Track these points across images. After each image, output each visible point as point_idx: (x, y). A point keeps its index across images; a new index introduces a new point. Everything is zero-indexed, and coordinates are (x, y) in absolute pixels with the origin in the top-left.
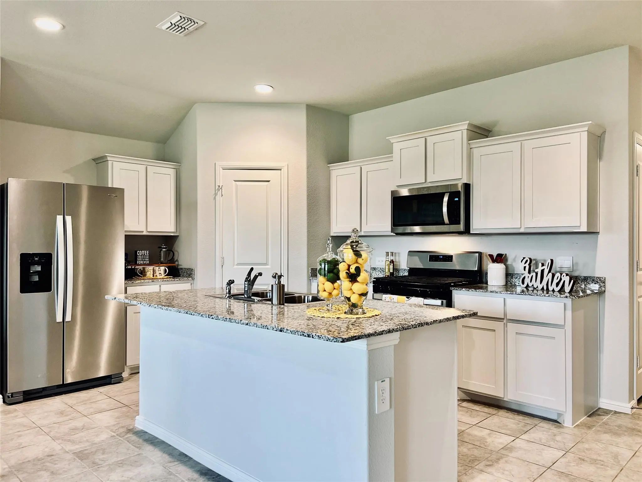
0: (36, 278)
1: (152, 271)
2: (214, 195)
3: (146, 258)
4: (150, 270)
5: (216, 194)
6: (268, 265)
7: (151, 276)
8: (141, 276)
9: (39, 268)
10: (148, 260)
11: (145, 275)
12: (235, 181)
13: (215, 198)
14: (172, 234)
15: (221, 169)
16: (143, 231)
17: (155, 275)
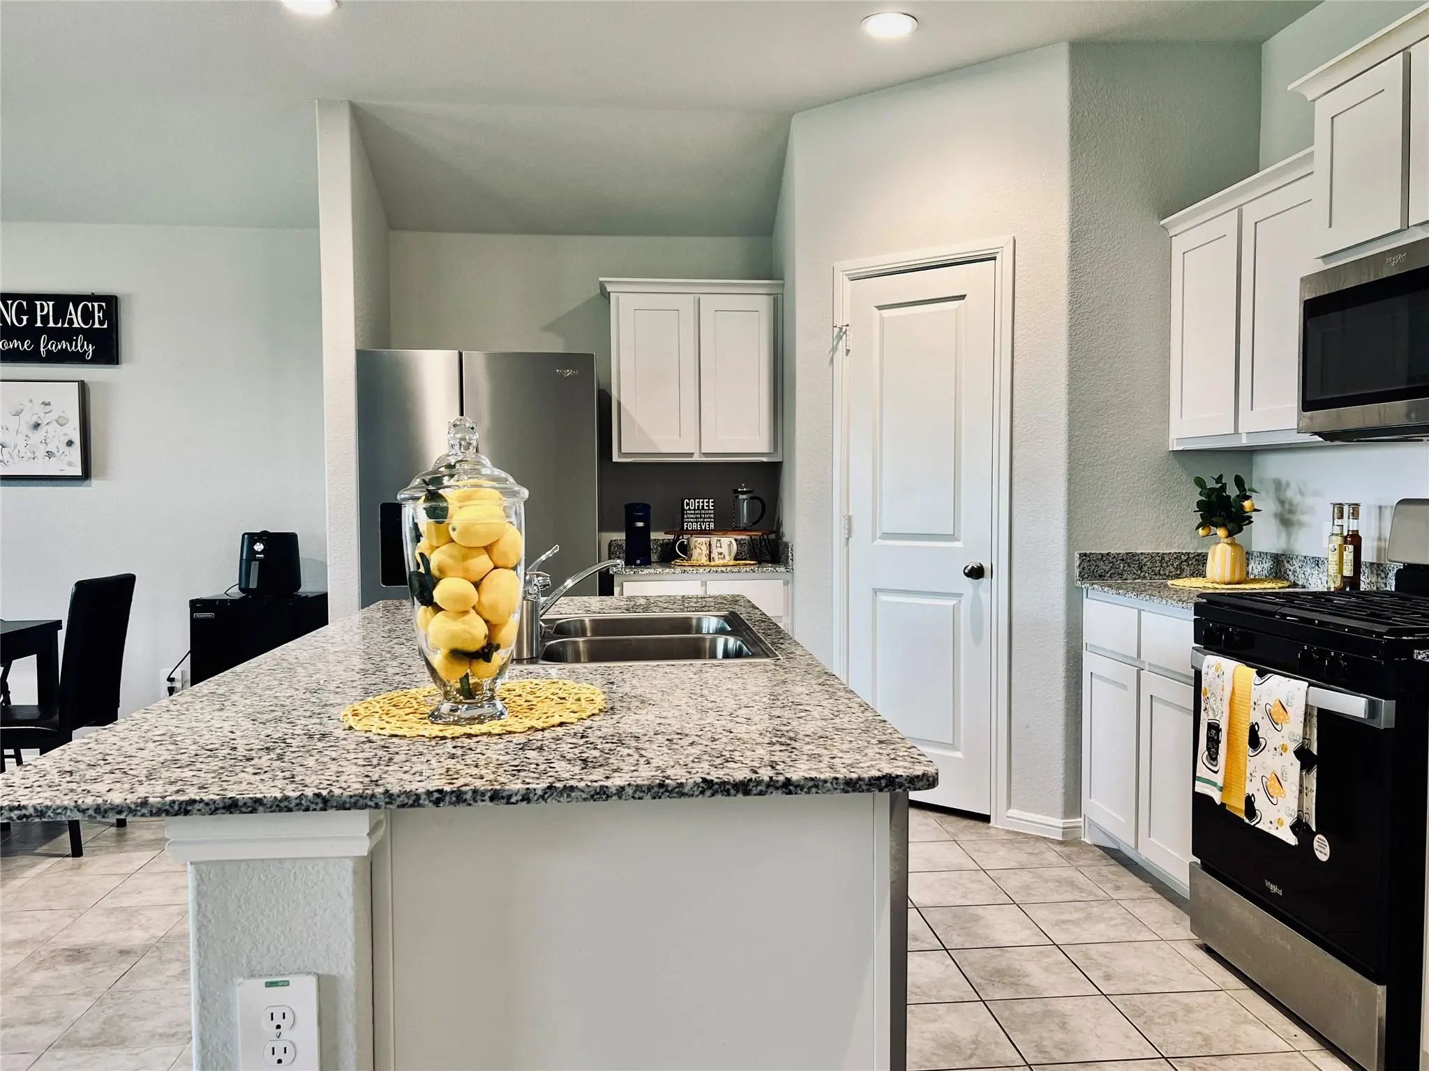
2: (831, 353)
3: (707, 516)
5: (834, 349)
6: (958, 540)
7: (704, 560)
8: (684, 559)
10: (712, 520)
12: (880, 308)
13: (832, 361)
14: (764, 459)
15: (846, 279)
16: (693, 454)
17: (712, 556)
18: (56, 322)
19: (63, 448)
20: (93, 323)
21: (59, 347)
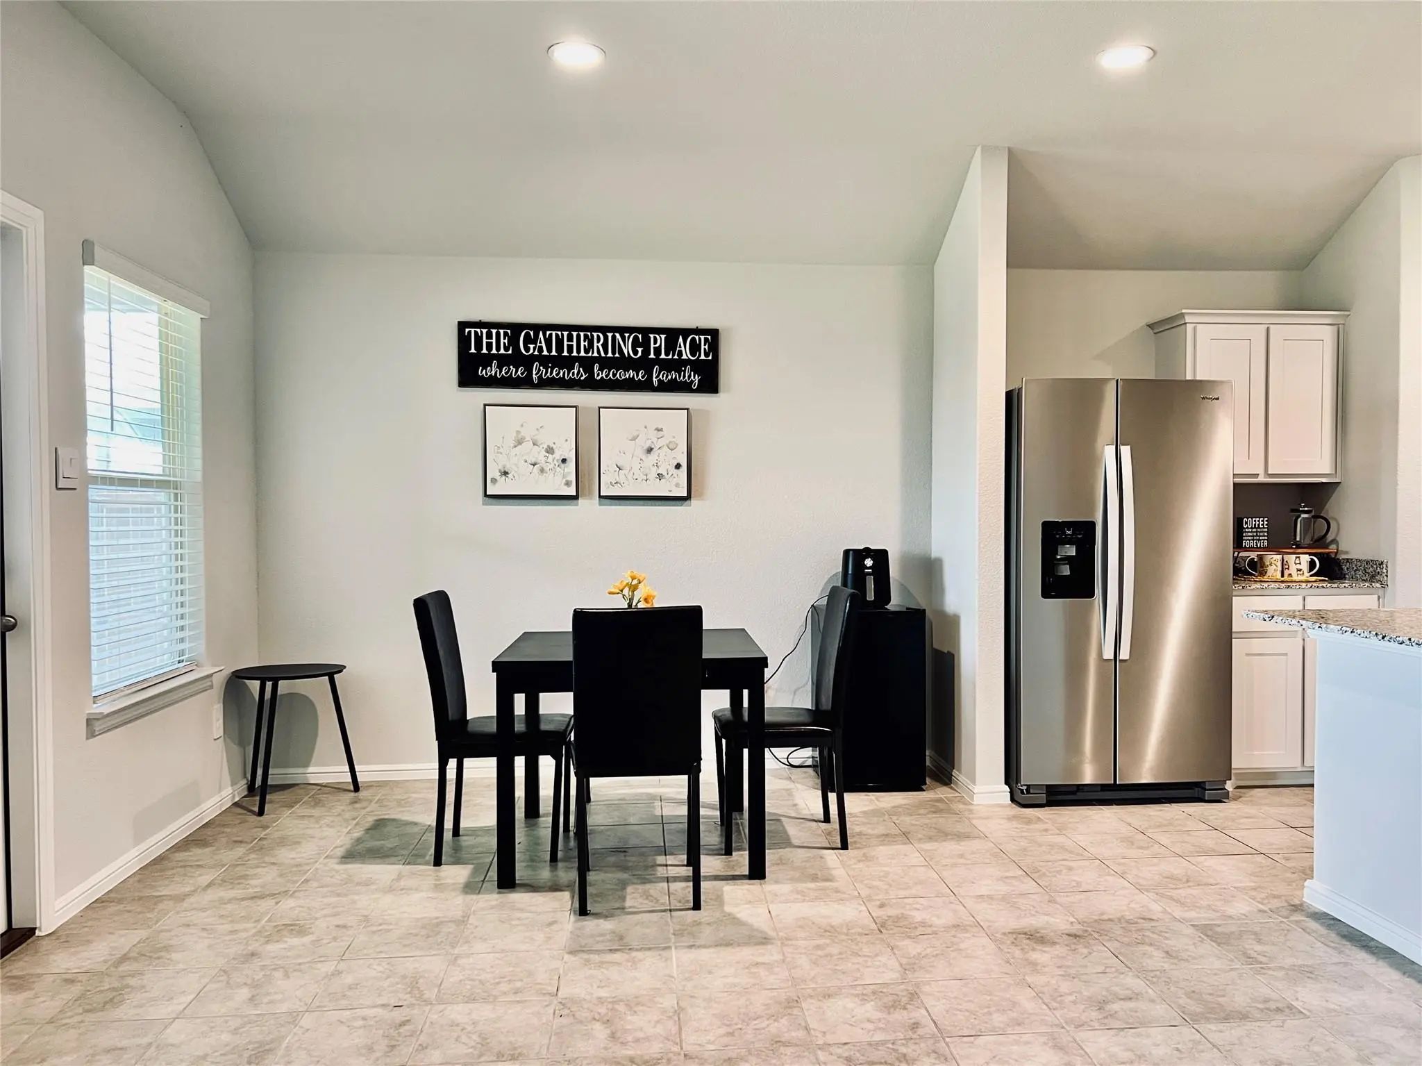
0: (1066, 571)
1: (1279, 564)
3: (1262, 534)
4: (1275, 562)
7: (1279, 575)
8: (1254, 575)
9: (1071, 551)
10: (1266, 538)
11: (1263, 573)
14: (1324, 480)
16: (1258, 474)
17: (1286, 572)
18: (667, 354)
19: (673, 471)
20: (700, 355)
21: (670, 377)
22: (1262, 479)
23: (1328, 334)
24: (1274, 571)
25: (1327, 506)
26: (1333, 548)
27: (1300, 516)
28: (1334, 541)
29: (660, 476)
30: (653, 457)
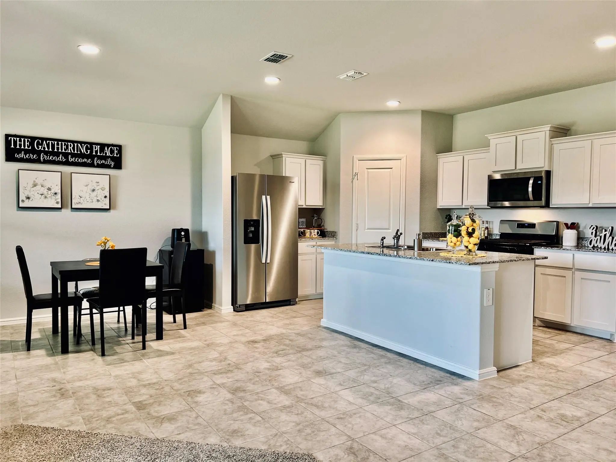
0: (251, 235)
1: (309, 233)
5: (353, 179)
6: (390, 230)
8: (303, 236)
9: (253, 229)
10: (306, 225)
11: (305, 235)
12: (367, 169)
13: (352, 182)
14: (321, 207)
15: (357, 160)
16: (303, 205)
17: (311, 235)
18: (100, 153)
19: (103, 198)
20: (114, 155)
21: (102, 162)
22: (304, 207)
23: (321, 163)
24: (308, 235)
25: (321, 215)
26: (323, 227)
27: (314, 218)
28: (323, 226)
29: (98, 201)
30: (95, 193)
